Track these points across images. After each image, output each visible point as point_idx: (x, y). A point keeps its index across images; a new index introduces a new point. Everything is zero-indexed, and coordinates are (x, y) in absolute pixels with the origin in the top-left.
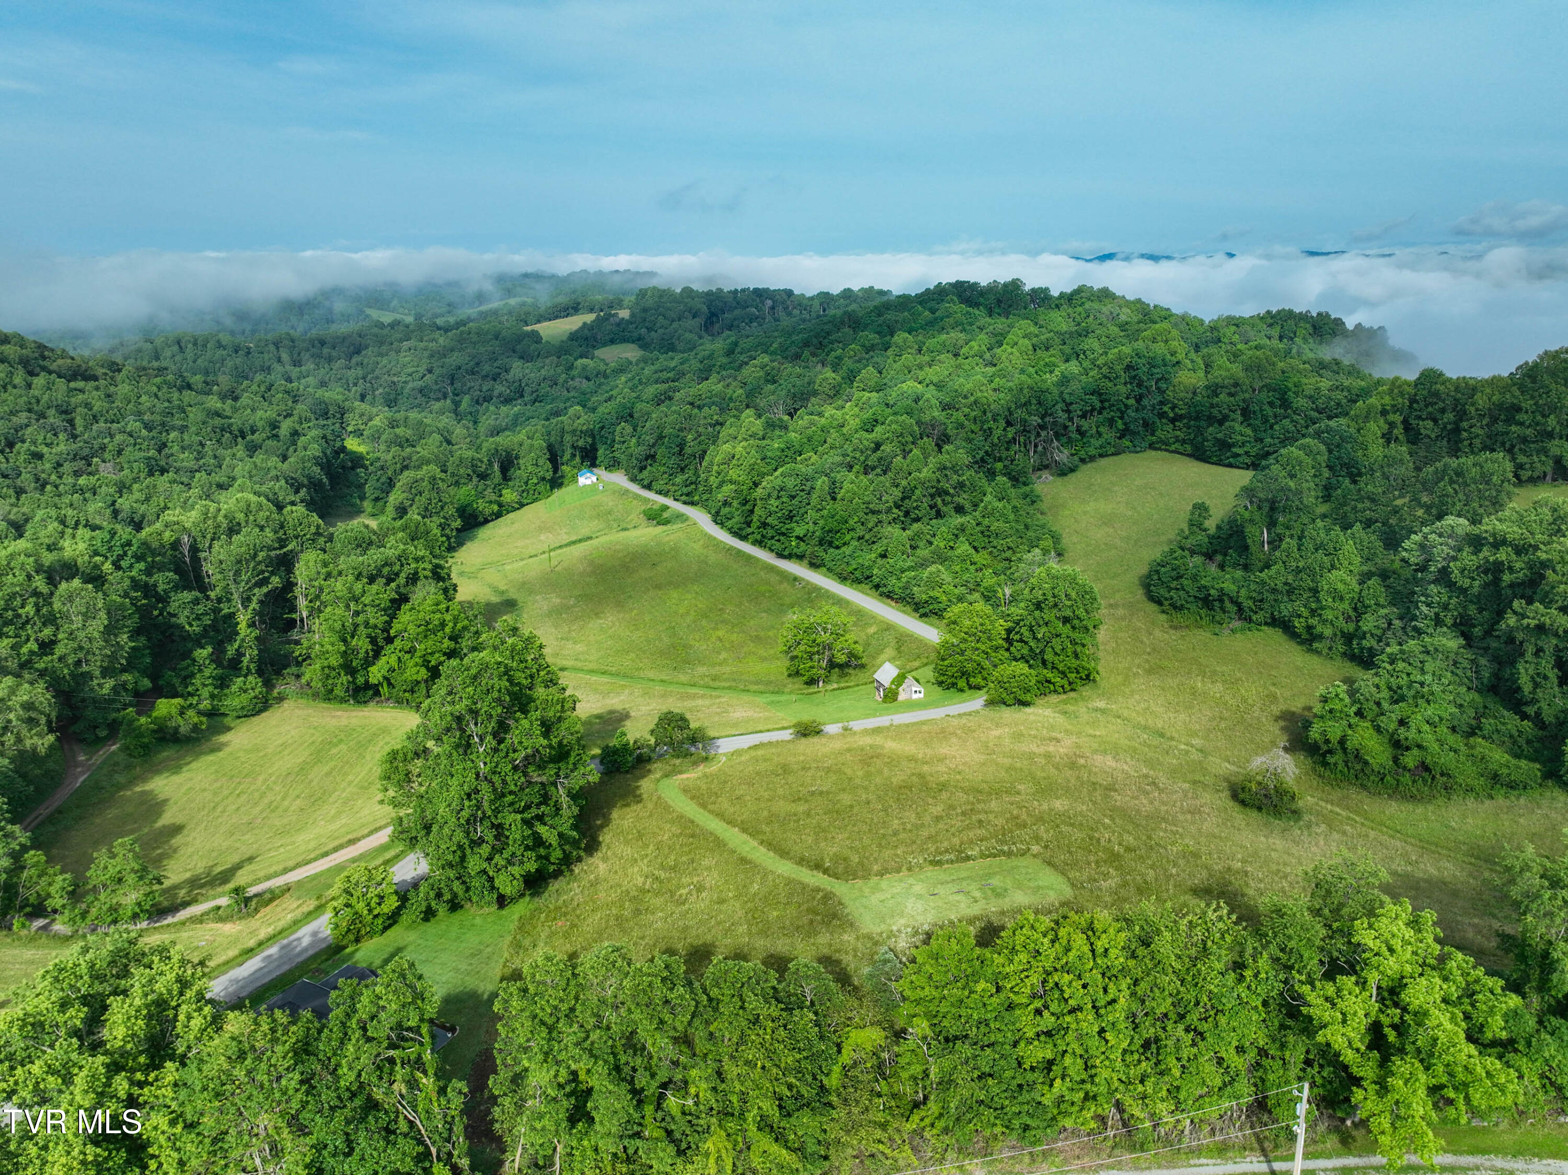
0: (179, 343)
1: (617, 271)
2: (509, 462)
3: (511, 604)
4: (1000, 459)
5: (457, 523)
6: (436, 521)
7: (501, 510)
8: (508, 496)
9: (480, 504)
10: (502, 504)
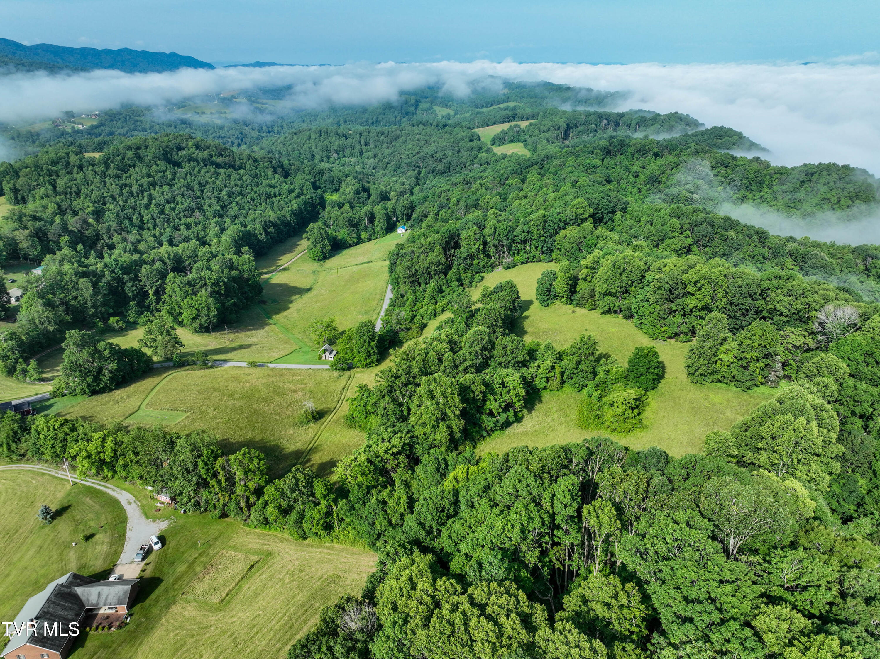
0: (321, 131)
2: (372, 218)
3: (309, 290)
4: (478, 258)
5: (329, 248)
6: (319, 246)
7: (359, 241)
8: (364, 235)
9: (348, 239)
10: (361, 239)
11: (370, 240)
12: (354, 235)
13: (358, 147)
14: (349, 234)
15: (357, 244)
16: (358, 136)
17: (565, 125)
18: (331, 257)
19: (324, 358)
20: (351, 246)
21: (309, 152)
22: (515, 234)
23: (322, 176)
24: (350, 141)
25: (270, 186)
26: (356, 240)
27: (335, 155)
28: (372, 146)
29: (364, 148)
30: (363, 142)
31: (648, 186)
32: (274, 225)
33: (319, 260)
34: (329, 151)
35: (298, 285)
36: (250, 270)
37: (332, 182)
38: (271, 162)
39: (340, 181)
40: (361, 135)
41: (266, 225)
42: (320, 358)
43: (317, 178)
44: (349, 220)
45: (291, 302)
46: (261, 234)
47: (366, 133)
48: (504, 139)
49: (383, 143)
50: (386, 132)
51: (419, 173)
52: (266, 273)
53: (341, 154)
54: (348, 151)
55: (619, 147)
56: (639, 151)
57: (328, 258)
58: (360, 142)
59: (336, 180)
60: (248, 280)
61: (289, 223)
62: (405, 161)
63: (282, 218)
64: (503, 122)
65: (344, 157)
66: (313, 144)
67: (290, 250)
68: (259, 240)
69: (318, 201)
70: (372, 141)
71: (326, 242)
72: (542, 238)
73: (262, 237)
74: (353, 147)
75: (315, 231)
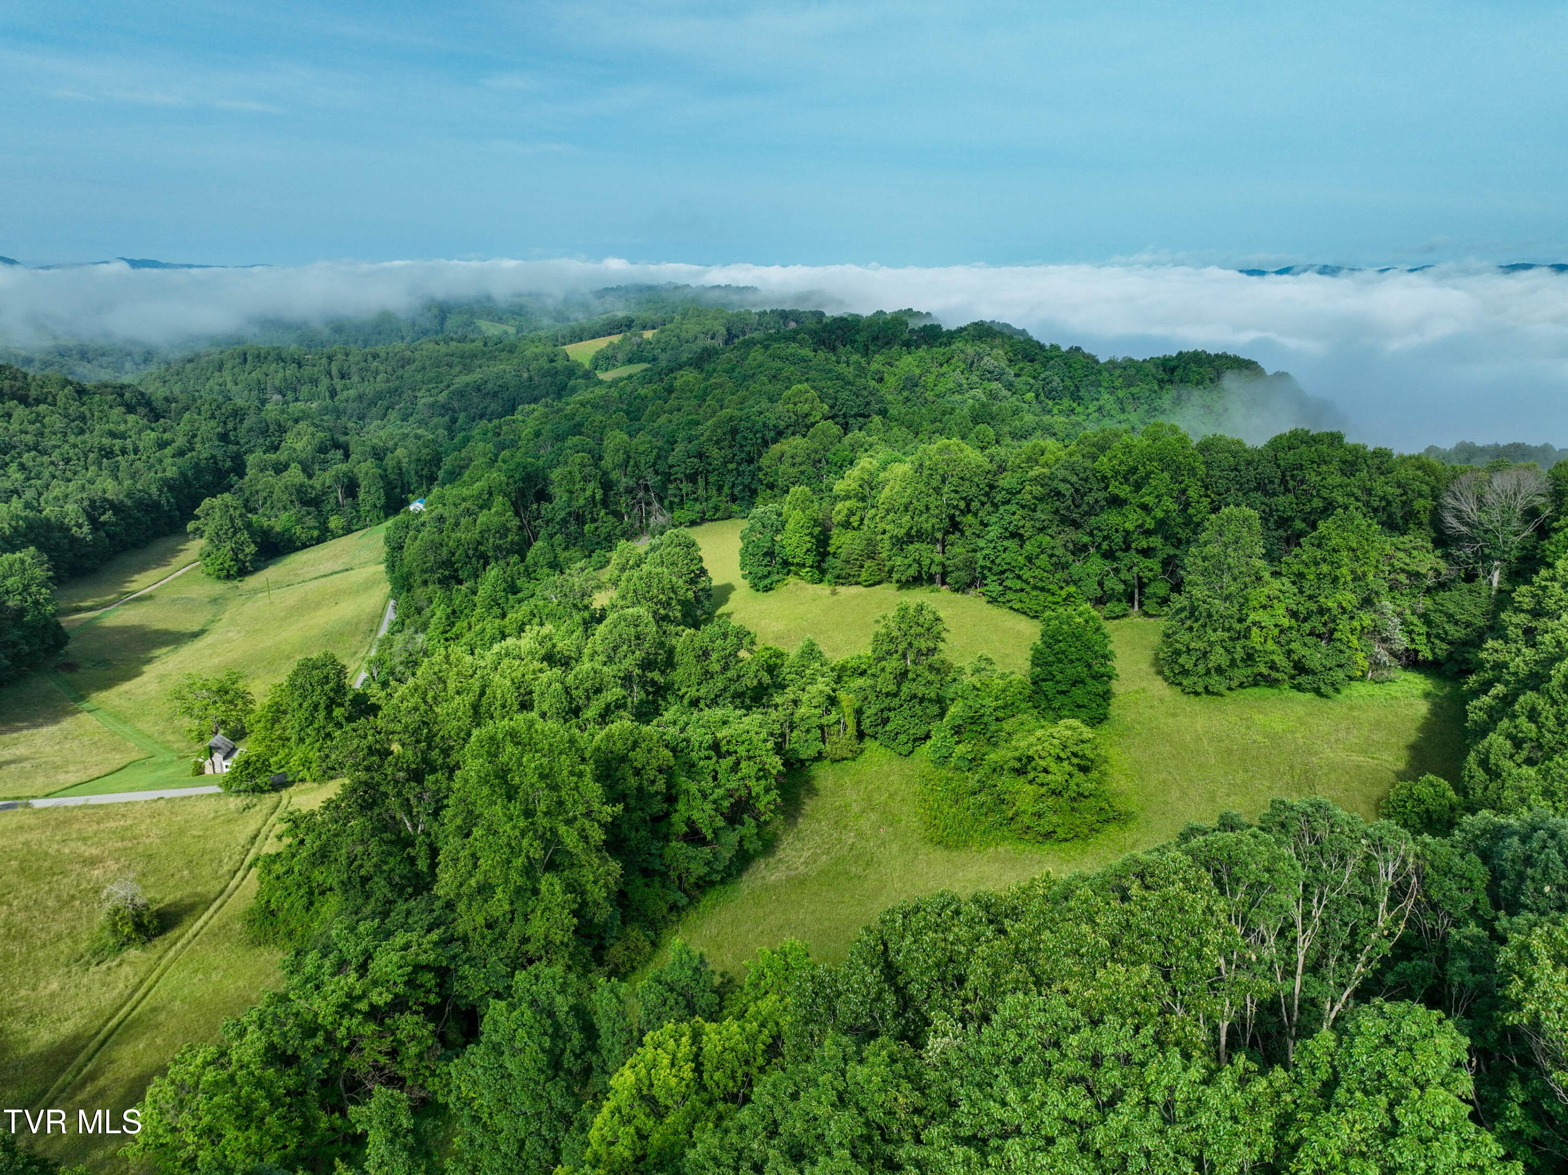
0: (245, 354)
1: (719, 286)
2: (351, 488)
3: (195, 635)
4: (594, 520)
5: (251, 549)
6: (229, 545)
7: (324, 536)
8: (334, 522)
9: (298, 530)
10: (327, 529)
11: (348, 531)
12: (311, 522)
13: (325, 381)
14: (299, 521)
15: (320, 540)
16: (324, 361)
17: (723, 331)
18: (257, 570)
19: (208, 770)
20: (304, 546)
21: (221, 392)
22: (671, 460)
23: (242, 421)
24: (307, 371)
25: (113, 435)
26: (316, 533)
27: (277, 397)
28: (355, 378)
29: (338, 384)
30: (334, 371)
31: (905, 394)
32: (116, 508)
33: (228, 577)
34: (263, 390)
35: (172, 626)
36: (26, 587)
37: (265, 432)
38: (122, 396)
39: (282, 430)
40: (330, 359)
41: (93, 510)
42: (199, 770)
43: (230, 425)
44: (299, 491)
45: (149, 661)
46: (80, 526)
47: (340, 356)
48: (614, 357)
49: (377, 372)
50: (383, 355)
51: (454, 421)
52: (91, 609)
53: (290, 396)
54: (305, 390)
55: (840, 332)
56: (875, 339)
57: (251, 573)
58: (329, 373)
59: (272, 428)
60: (21, 612)
61: (156, 505)
62: (423, 400)
63: (138, 495)
64: (610, 334)
65: (297, 400)
66: (229, 379)
67: (162, 560)
68: (74, 540)
69: (229, 464)
70: (354, 369)
71: (245, 536)
72: (731, 466)
74: (314, 382)
75: (218, 514)
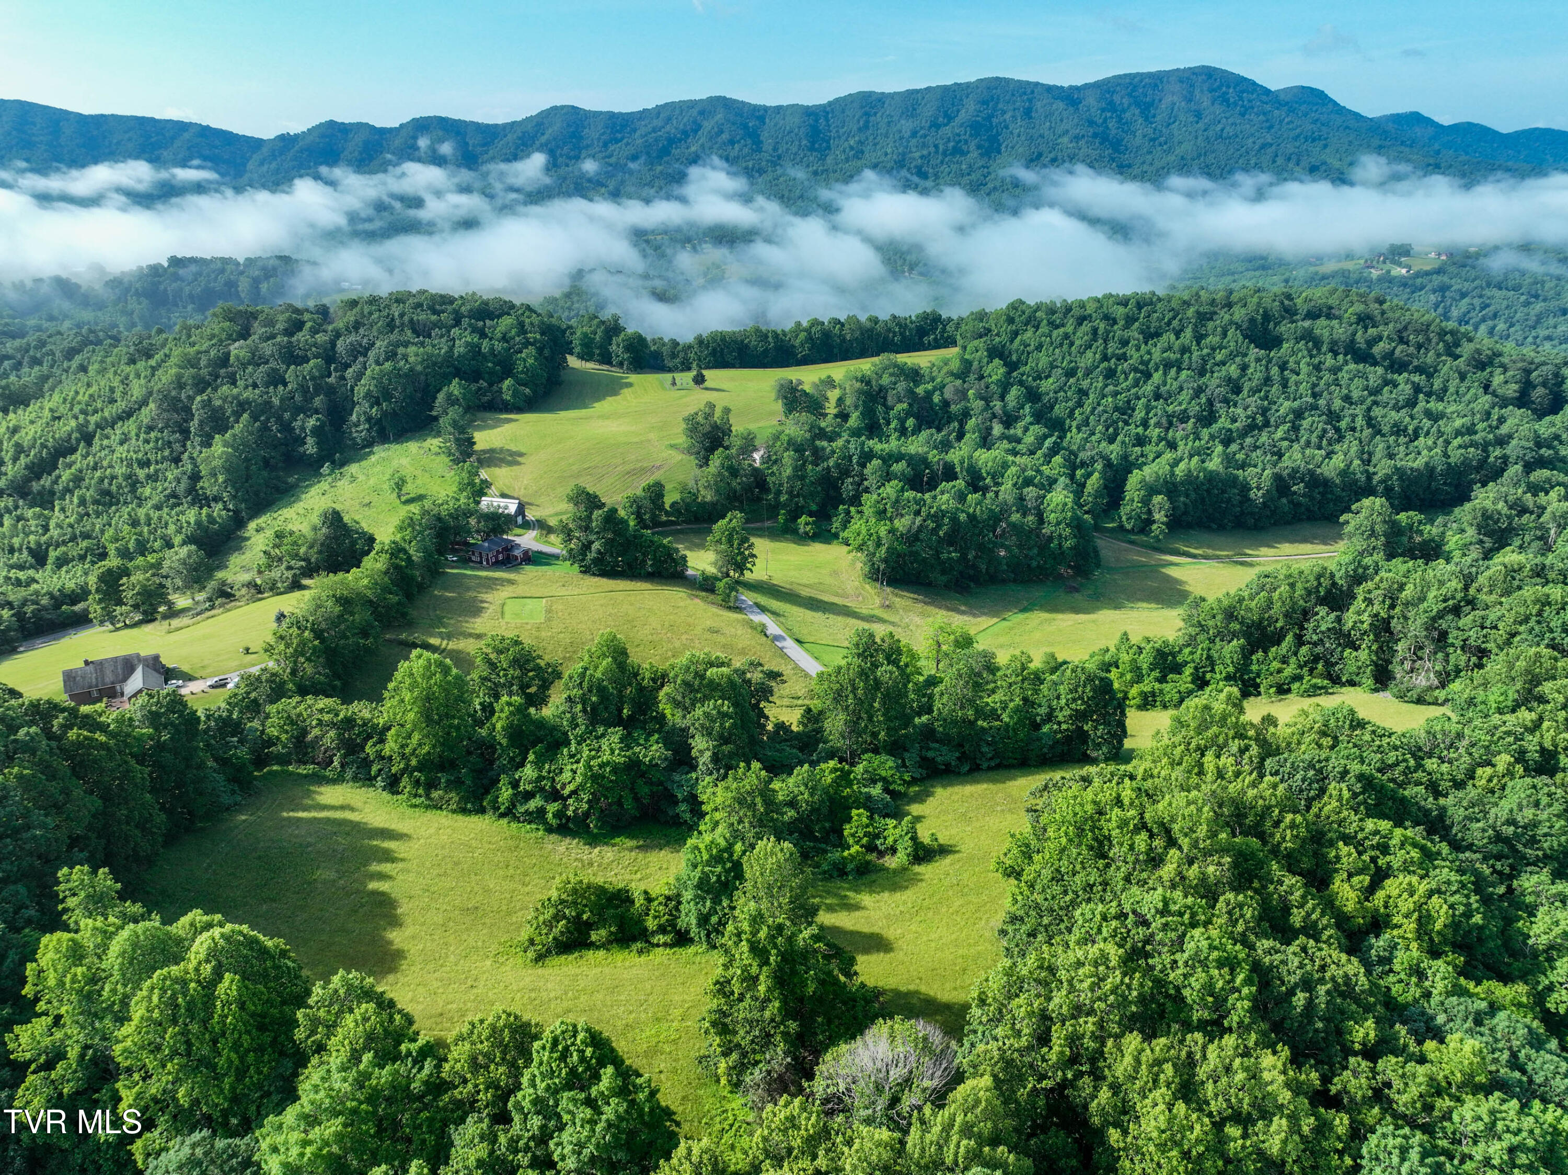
63: (1356, 476)
73: (1257, 495)
